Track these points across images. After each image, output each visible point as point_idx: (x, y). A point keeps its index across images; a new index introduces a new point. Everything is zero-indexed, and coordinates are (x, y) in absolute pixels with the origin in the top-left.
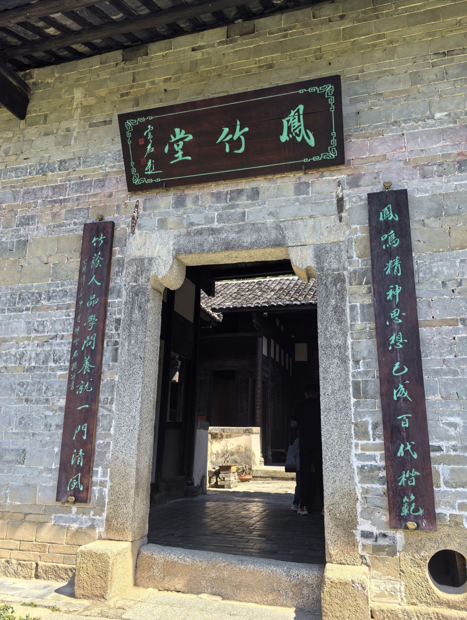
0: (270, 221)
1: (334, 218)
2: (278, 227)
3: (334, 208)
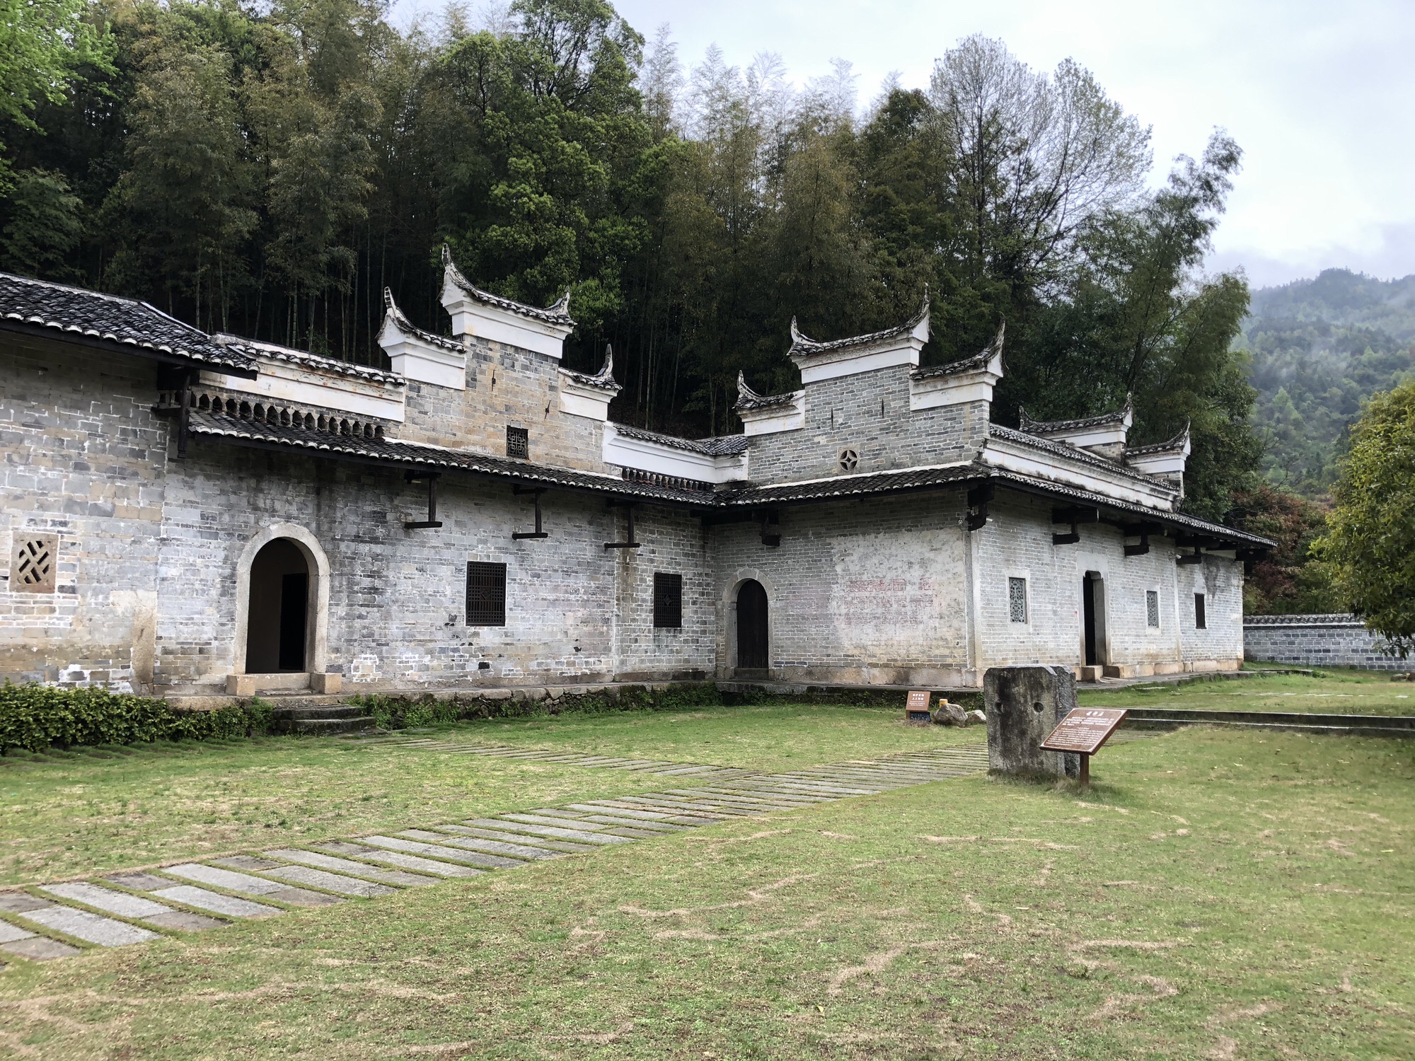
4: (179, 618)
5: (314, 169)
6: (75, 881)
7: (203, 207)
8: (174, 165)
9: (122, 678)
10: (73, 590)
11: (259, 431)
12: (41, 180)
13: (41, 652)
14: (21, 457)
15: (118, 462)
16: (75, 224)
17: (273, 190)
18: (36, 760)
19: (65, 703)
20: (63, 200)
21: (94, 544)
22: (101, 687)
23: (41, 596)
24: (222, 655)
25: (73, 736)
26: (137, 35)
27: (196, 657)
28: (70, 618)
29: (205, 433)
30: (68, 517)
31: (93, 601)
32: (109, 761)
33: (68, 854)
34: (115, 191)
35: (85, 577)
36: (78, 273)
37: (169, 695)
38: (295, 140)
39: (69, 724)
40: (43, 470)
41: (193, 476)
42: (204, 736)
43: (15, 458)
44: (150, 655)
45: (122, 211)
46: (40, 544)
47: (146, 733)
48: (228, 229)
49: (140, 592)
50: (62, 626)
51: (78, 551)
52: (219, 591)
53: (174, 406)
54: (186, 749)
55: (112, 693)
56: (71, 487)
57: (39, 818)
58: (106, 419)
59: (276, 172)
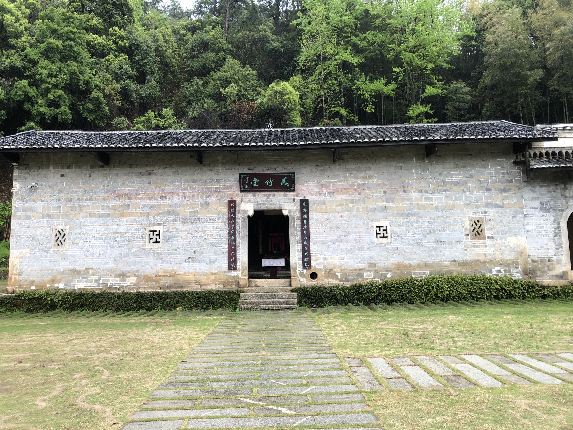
0: (278, 203)
1: (293, 203)
2: (280, 205)
3: (293, 201)
4: (537, 247)
5: (567, 41)
6: (522, 354)
7: (518, 75)
8: (504, 62)
9: (517, 272)
10: (492, 238)
11: (563, 163)
12: (455, 85)
13: (484, 262)
14: (467, 189)
15: (502, 186)
16: (469, 98)
17: (549, 57)
18: (489, 304)
19: (496, 282)
20: (464, 90)
21: (498, 219)
22: (509, 276)
23: (481, 241)
24: (559, 262)
25: (502, 295)
26: (482, 16)
27: (547, 263)
28: (493, 249)
29: (538, 168)
30: (487, 210)
31: (501, 242)
32: (518, 306)
33: (515, 343)
34: (482, 80)
35: (496, 232)
36: (472, 116)
37: (538, 280)
38: (556, 32)
39: (499, 290)
40: (475, 193)
41: (534, 187)
42: (556, 297)
43: (465, 190)
44: (526, 263)
45: (485, 88)
46: (478, 221)
47: (531, 295)
48: (531, 80)
49: (519, 237)
50: (490, 252)
51: (492, 222)
52: (554, 235)
53: (522, 159)
54: (550, 303)
55: (514, 279)
56: (486, 198)
57: (498, 327)
58: (495, 169)
59: (549, 48)
